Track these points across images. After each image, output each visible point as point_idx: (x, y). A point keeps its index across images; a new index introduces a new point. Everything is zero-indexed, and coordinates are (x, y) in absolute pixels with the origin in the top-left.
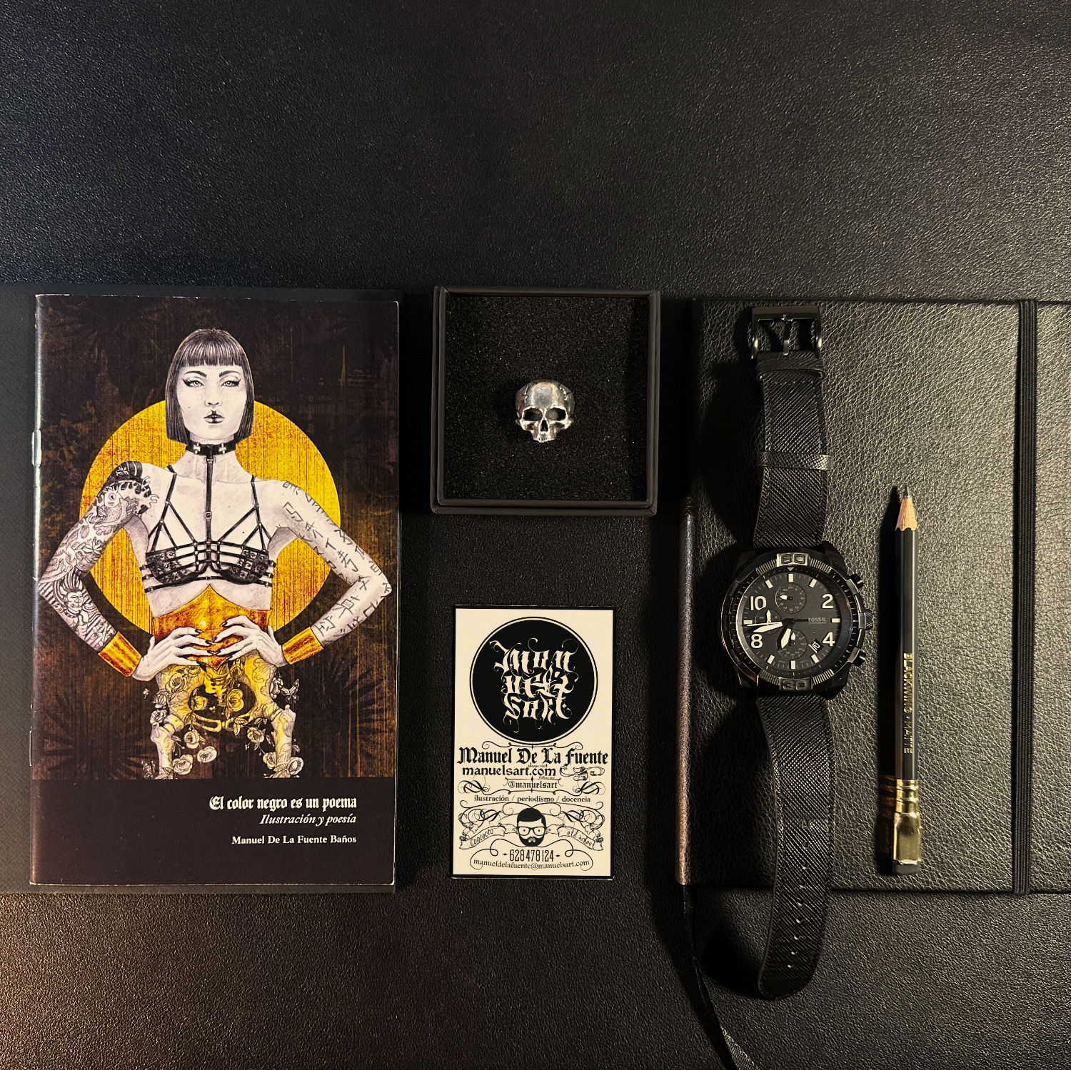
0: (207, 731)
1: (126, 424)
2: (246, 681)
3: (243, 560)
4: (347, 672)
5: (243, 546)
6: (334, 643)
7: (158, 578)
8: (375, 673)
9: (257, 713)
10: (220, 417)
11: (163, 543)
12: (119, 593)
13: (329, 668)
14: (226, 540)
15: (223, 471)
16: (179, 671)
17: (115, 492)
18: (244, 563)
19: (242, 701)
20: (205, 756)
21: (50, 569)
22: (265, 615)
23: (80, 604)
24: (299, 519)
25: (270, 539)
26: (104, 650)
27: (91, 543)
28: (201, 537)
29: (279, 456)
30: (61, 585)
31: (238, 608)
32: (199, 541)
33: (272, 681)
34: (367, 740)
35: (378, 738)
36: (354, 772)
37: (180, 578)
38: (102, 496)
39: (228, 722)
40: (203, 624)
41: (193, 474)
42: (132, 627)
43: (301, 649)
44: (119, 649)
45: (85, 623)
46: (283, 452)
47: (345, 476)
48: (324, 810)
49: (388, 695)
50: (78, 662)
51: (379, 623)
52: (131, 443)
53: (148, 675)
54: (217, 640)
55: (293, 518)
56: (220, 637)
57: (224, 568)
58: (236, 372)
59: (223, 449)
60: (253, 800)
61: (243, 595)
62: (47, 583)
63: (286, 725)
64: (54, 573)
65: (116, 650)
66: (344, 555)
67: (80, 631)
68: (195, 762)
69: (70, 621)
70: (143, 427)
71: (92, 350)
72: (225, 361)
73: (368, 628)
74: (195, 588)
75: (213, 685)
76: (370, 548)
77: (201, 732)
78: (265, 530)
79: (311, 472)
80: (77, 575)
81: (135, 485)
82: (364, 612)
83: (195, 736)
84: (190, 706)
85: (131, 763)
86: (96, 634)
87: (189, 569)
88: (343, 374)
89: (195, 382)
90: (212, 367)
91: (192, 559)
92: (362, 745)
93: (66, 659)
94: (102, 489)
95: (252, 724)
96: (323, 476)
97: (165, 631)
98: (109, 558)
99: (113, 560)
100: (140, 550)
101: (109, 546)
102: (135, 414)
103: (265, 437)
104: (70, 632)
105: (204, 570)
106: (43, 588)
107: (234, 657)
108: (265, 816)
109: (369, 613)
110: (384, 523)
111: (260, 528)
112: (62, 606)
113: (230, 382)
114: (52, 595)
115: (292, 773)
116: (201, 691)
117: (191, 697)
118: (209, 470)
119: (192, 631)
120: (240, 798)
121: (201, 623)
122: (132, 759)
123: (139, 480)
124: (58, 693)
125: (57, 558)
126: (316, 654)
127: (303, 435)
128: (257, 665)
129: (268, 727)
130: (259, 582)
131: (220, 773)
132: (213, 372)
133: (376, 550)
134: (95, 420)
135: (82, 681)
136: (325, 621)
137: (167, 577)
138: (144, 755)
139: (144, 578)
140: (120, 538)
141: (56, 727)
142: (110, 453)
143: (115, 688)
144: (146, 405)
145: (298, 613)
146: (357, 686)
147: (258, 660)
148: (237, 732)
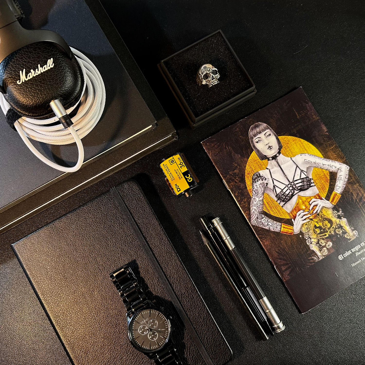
0: (325, 238)
1: (247, 163)
2: (326, 217)
3: (303, 183)
4: (352, 198)
5: (301, 179)
6: (343, 192)
7: (283, 201)
8: (360, 194)
9: (335, 224)
10: (271, 146)
11: (278, 191)
12: (275, 212)
13: (346, 200)
14: (295, 180)
15: (282, 161)
16: (306, 225)
17: (256, 184)
19: (328, 223)
20: (329, 245)
21: (251, 216)
22: (319, 195)
23: (267, 221)
24: (311, 162)
25: (306, 172)
26: (282, 231)
27: (259, 202)
28: (287, 183)
29: (294, 148)
30: (258, 219)
31: (310, 197)
32: (287, 184)
33: (333, 213)
37: (289, 198)
38: (253, 187)
39: (329, 232)
40: (304, 207)
41: (274, 167)
42: (285, 220)
43: (335, 199)
45: (271, 226)
46: (295, 146)
47: (316, 143)
50: (276, 238)
51: (352, 179)
52: (252, 168)
53: (298, 231)
54: (310, 210)
55: (309, 163)
56: (311, 209)
57: (299, 188)
58: (268, 131)
59: (278, 155)
60: (350, 251)
61: (308, 193)
62: (254, 221)
63: (345, 223)
64: (254, 217)
65: (284, 229)
66: (330, 165)
67: (271, 229)
68: (327, 249)
69: (267, 228)
70: (253, 161)
71: (226, 148)
72: (263, 130)
73: (350, 182)
74: (295, 199)
75: (318, 223)
76: (336, 159)
77: (323, 239)
78: (303, 171)
79: (306, 147)
80: (260, 213)
81: (260, 179)
82: (346, 178)
83: (322, 241)
84: (315, 233)
85: (309, 260)
86: (276, 227)
87: (289, 194)
88: (297, 115)
89: (259, 141)
90: (261, 134)
93: (272, 240)
94: (252, 185)
95: (336, 229)
96: (310, 146)
97: (295, 215)
98: (266, 204)
99: (268, 203)
100: (273, 196)
101: (264, 200)
102: (248, 159)
103: (287, 145)
104: (269, 231)
105: (294, 192)
106: (253, 223)
107: (318, 212)
108: (356, 253)
109: (347, 177)
110: (335, 150)
111: (302, 171)
112: (262, 225)
113: (268, 135)
114: (257, 223)
115: (356, 236)
116: (315, 227)
117: (314, 230)
118: (278, 163)
119: (302, 211)
120: (346, 252)
121: (303, 207)
122: (309, 258)
123: (261, 177)
124: (276, 251)
125: (252, 212)
126: (340, 198)
127: (297, 138)
128: (326, 211)
129: (341, 227)
130: (311, 186)
131: (336, 248)
132: (262, 135)
133: (338, 158)
134: (238, 167)
135: (281, 243)
136: (337, 187)
137: (285, 200)
138: (312, 255)
139: (279, 204)
140: (266, 196)
141: (282, 261)
142: (248, 174)
143: (291, 240)
144: (250, 155)
145: (327, 189)
146: (357, 200)
147: (325, 209)
148: (333, 233)
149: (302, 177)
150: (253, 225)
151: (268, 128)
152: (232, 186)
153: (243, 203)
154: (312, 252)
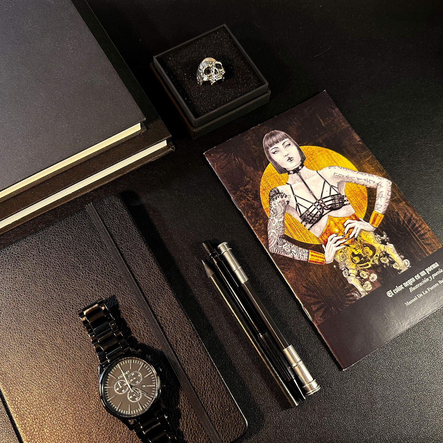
0: (367, 269)
1: (262, 177)
2: (366, 242)
4: (398, 219)
5: (330, 196)
6: (386, 211)
7: (310, 223)
8: (408, 214)
9: (379, 252)
10: (292, 158)
11: (303, 210)
12: (300, 236)
13: (391, 221)
14: (323, 197)
15: (305, 175)
16: (341, 252)
17: (274, 202)
18: (335, 201)
19: (370, 250)
20: (373, 278)
21: (269, 242)
22: (355, 215)
23: (289, 248)
24: (342, 176)
25: (338, 188)
26: (309, 259)
27: (278, 224)
28: (314, 201)
29: (320, 160)
30: (278, 245)
31: (344, 218)
32: (314, 203)
33: (375, 237)
34: (423, 239)
35: (427, 236)
36: (428, 253)
37: (317, 219)
38: (271, 206)
39: (371, 261)
40: (337, 230)
41: (296, 181)
42: (313, 246)
43: (377, 220)
44: (314, 256)
45: (296, 254)
46: (321, 157)
48: (429, 273)
49: (418, 219)
50: (303, 269)
51: (396, 196)
52: (268, 183)
53: (331, 260)
54: (345, 234)
55: (340, 177)
56: (346, 232)
57: (329, 207)
58: (287, 141)
59: (300, 168)
60: (402, 285)
61: (342, 213)
62: (272, 247)
63: (392, 250)
64: (272, 242)
65: (313, 257)
66: (366, 179)
67: (296, 257)
68: (371, 283)
69: (290, 256)
70: (269, 175)
71: (235, 160)
72: (281, 139)
73: (394, 200)
74: (324, 220)
75: (356, 250)
77: (364, 270)
79: (335, 159)
80: (281, 238)
81: (279, 195)
82: (388, 195)
83: (363, 272)
84: (354, 263)
85: (349, 297)
86: (302, 255)
87: (318, 214)
88: (322, 123)
89: (276, 151)
90: (278, 144)
91: (316, 210)
92: (423, 242)
93: (298, 271)
94: (269, 203)
95: (380, 257)
96: (340, 158)
97: (325, 240)
98: (288, 226)
99: (290, 226)
100: (297, 216)
101: (285, 221)
102: (263, 172)
103: (311, 156)
104: (292, 260)
105: (323, 212)
106: (272, 250)
107: (356, 236)
108: (410, 288)
109: (390, 193)
110: (371, 162)
111: (332, 187)
112: (283, 252)
113: (287, 145)
114: (277, 250)
115: (408, 266)
117: (352, 259)
118: (300, 177)
119: (335, 235)
120: (397, 287)
121: (335, 230)
122: (348, 295)
123: (280, 193)
124: (304, 285)
125: (270, 236)
126: (383, 219)
127: (323, 148)
128: (366, 234)
129: (387, 255)
130: (345, 205)
131: (382, 282)
132: (280, 145)
133: (376, 172)
134: (251, 182)
135: (310, 275)
136: (377, 206)
137: (312, 221)
138: (351, 291)
139: (305, 226)
140: (287, 217)
141: (312, 299)
142: (264, 190)
143: (323, 271)
144: (265, 167)
145: (366, 208)
146: (405, 222)
147: (365, 233)
148: (377, 263)
149: (332, 194)
150: (272, 252)
151: (287, 137)
152: (244, 205)
153: (258, 226)
154: (351, 286)
